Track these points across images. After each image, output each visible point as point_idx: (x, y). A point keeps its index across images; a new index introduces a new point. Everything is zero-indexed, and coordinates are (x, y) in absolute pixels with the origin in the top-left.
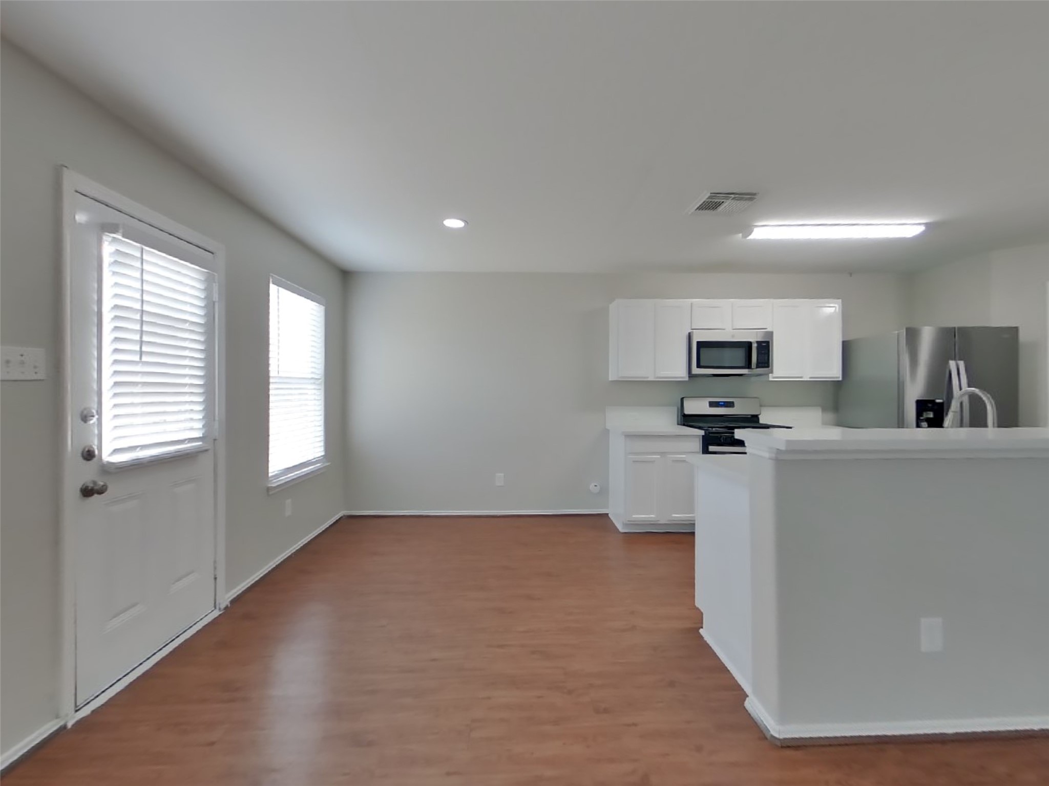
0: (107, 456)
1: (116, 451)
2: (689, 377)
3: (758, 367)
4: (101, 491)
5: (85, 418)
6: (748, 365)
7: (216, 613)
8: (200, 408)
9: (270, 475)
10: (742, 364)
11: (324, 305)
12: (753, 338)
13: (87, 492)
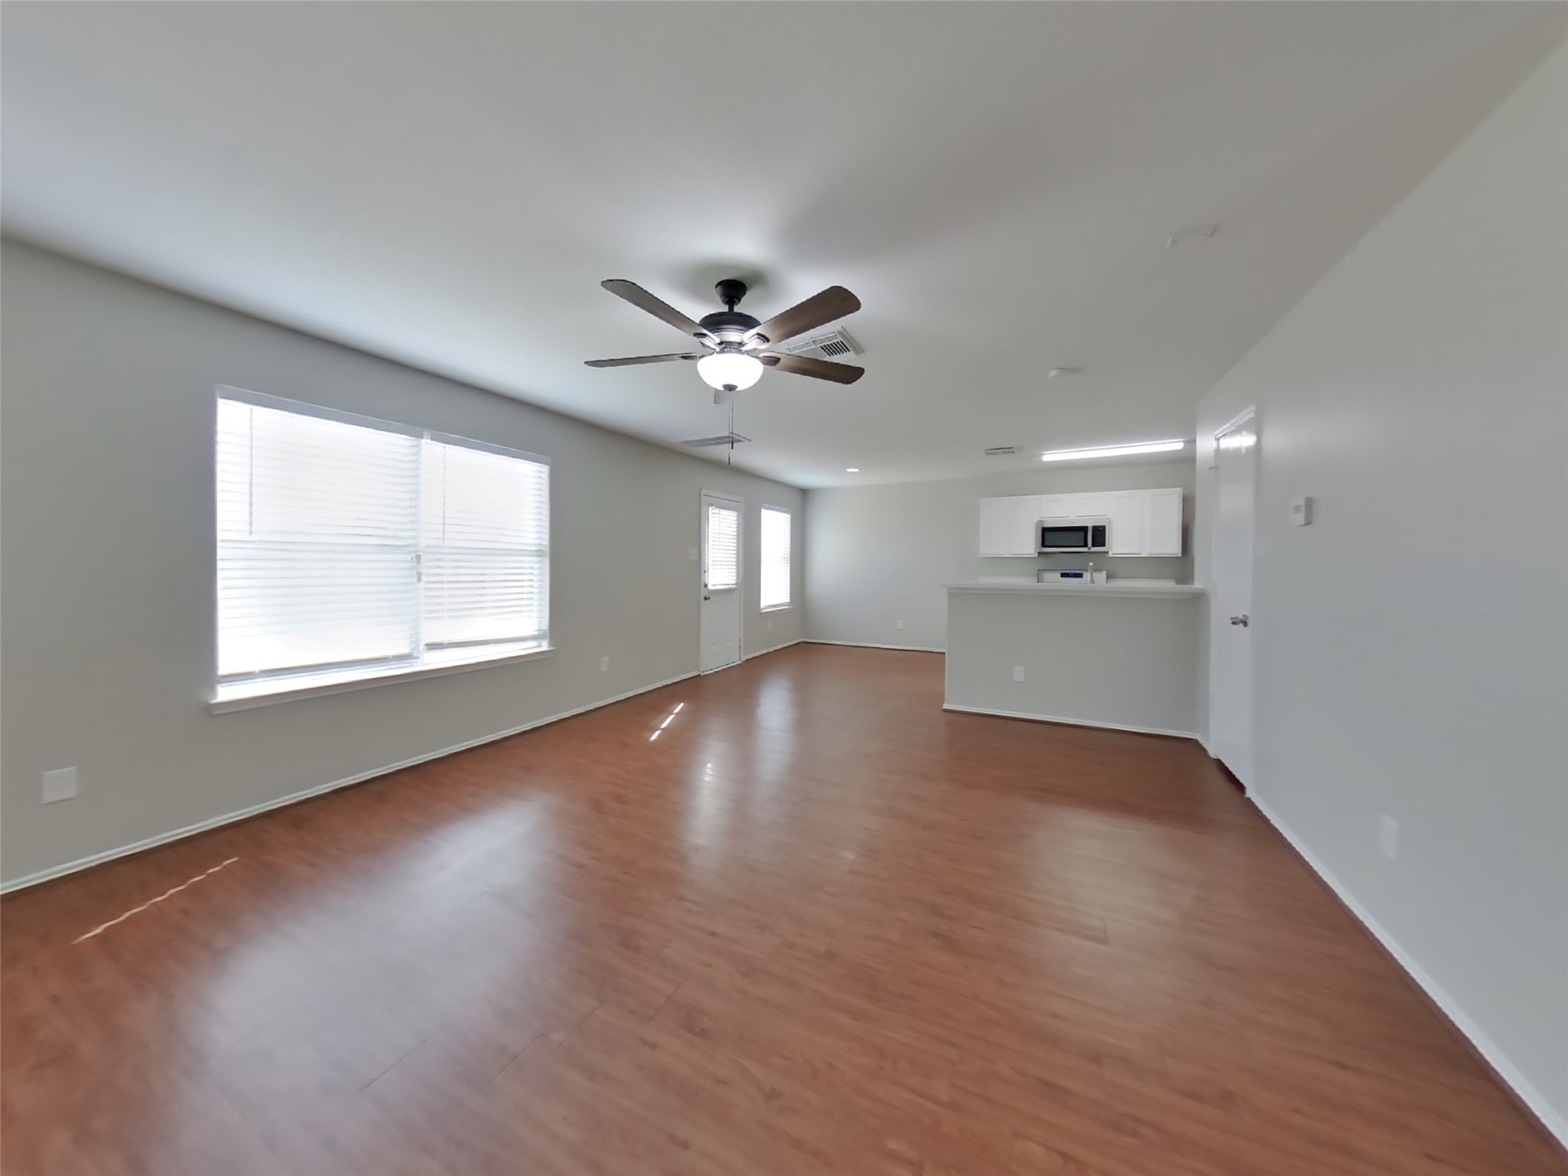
0: (710, 587)
1: (713, 585)
2: (1039, 553)
3: (1093, 546)
4: (709, 599)
5: (705, 572)
6: (1086, 545)
7: (740, 662)
8: (735, 567)
9: (762, 607)
10: (1083, 544)
11: (789, 514)
12: (1090, 525)
13: (706, 599)
